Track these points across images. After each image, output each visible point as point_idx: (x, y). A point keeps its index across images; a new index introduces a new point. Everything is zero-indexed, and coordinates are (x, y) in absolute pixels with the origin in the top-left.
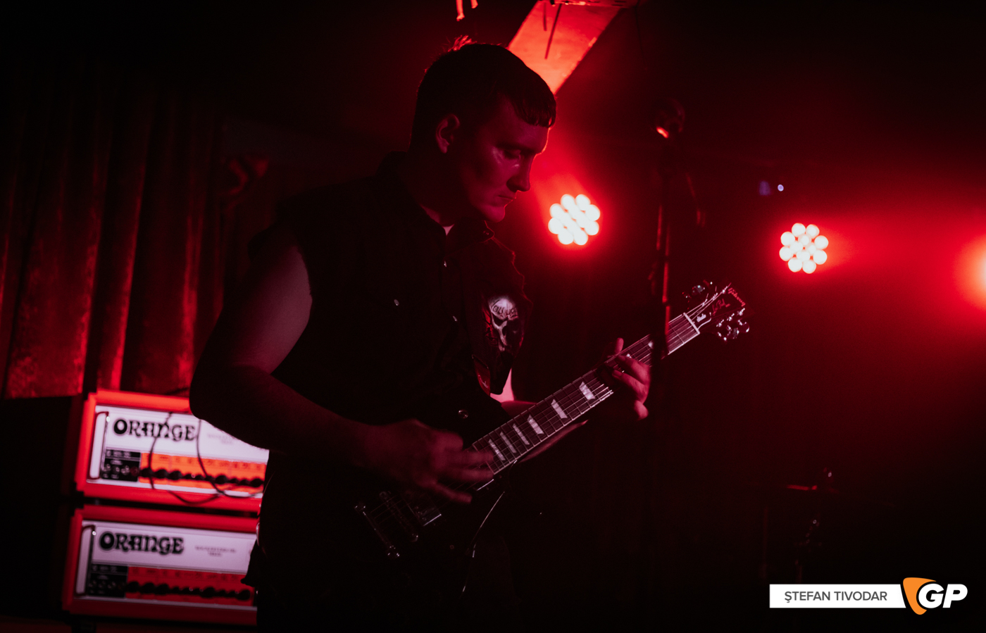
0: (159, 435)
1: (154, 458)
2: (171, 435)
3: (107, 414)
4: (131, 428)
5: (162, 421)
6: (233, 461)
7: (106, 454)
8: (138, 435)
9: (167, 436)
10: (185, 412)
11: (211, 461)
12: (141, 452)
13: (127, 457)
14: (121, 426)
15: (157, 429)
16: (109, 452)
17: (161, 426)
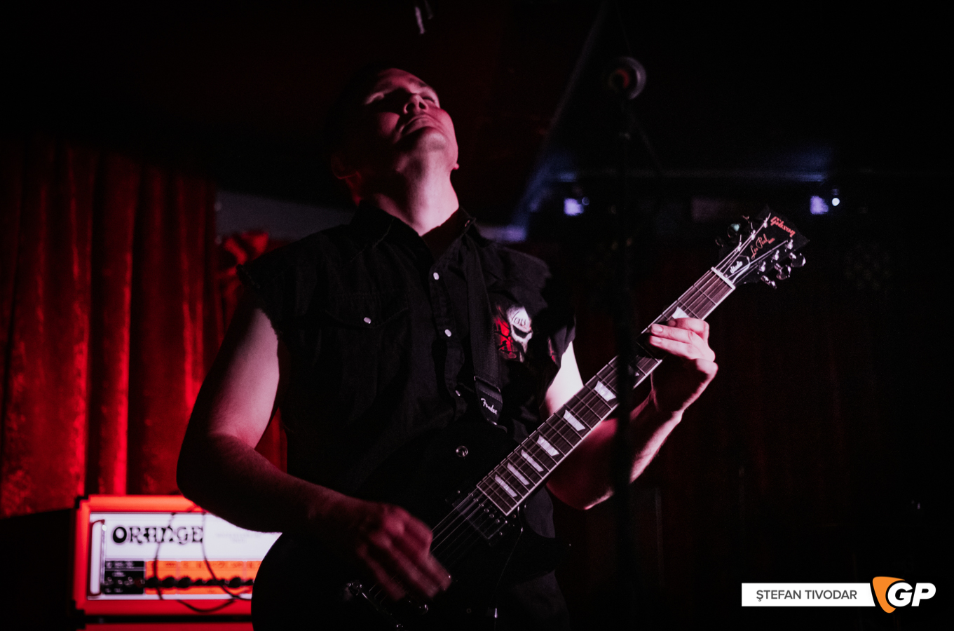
0: (163, 540)
1: (160, 566)
2: (175, 538)
3: (103, 522)
4: (132, 535)
5: (165, 525)
6: (247, 561)
7: (106, 566)
8: (140, 542)
9: (171, 540)
10: (189, 511)
11: (222, 564)
12: (144, 560)
13: (130, 567)
14: (120, 534)
15: (159, 533)
16: (109, 564)
17: (164, 530)
